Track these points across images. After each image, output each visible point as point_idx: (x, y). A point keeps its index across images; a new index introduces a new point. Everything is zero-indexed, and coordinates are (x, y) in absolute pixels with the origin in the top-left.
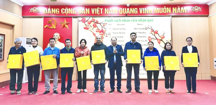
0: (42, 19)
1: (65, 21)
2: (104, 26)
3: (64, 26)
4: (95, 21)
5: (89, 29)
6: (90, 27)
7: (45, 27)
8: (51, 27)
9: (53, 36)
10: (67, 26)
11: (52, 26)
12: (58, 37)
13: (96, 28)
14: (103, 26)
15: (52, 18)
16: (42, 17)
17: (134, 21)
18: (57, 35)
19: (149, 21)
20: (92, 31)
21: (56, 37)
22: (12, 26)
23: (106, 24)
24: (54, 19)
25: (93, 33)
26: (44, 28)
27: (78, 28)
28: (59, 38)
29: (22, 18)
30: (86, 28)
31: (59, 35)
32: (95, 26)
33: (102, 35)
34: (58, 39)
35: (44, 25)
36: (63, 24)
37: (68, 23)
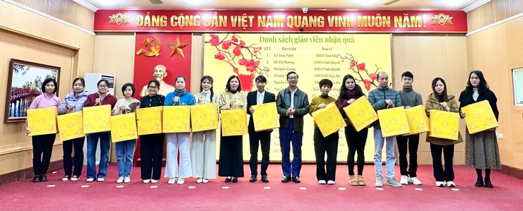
0: (132, 38)
1: (178, 40)
2: (255, 52)
3: (176, 51)
4: (239, 43)
5: (226, 59)
6: (227, 54)
7: (138, 53)
8: (151, 54)
9: (153, 71)
10: (180, 51)
11: (151, 51)
12: (162, 73)
13: (241, 57)
14: (253, 53)
15: (152, 35)
16: (132, 33)
17: (315, 40)
18: (160, 70)
19: (346, 41)
20: (231, 62)
21: (159, 73)
22: (75, 51)
23: (261, 49)
24: (155, 36)
25: (234, 67)
26: (136, 54)
27: (203, 56)
28: (166, 75)
29: (94, 34)
30: (220, 57)
31: (165, 70)
32: (237, 53)
33: (252, 71)
34: (162, 78)
35: (137, 50)
36: (173, 48)
37: (183, 44)
